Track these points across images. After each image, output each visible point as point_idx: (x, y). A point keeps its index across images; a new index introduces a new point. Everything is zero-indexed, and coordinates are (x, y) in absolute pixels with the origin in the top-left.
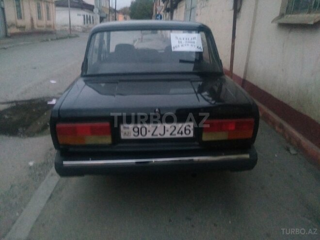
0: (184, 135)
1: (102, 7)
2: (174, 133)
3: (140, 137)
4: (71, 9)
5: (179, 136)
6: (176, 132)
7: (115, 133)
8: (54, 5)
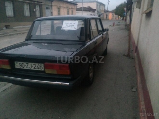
0: (40, 70)
1: (101, 10)
2: (35, 68)
3: (22, 68)
4: (83, 11)
5: (37, 69)
6: (36, 68)
7: (12, 65)
8: (75, 10)
